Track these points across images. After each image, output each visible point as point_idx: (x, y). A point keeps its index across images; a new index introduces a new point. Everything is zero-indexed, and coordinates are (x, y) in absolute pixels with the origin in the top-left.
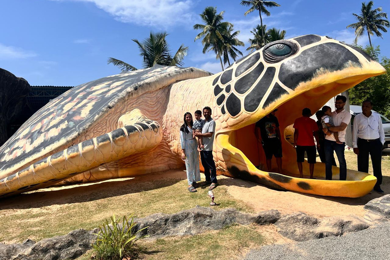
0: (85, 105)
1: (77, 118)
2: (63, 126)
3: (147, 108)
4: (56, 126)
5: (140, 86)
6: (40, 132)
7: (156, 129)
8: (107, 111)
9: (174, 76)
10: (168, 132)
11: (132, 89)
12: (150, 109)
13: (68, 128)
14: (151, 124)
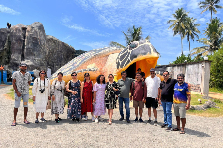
0: (79, 60)
1: (75, 65)
2: (71, 67)
3: (98, 63)
4: (69, 67)
5: (97, 55)
6: (64, 69)
7: (95, 71)
8: (83, 63)
9: (111, 51)
10: (105, 73)
11: (94, 56)
12: (100, 64)
13: (71, 68)
14: (94, 69)
